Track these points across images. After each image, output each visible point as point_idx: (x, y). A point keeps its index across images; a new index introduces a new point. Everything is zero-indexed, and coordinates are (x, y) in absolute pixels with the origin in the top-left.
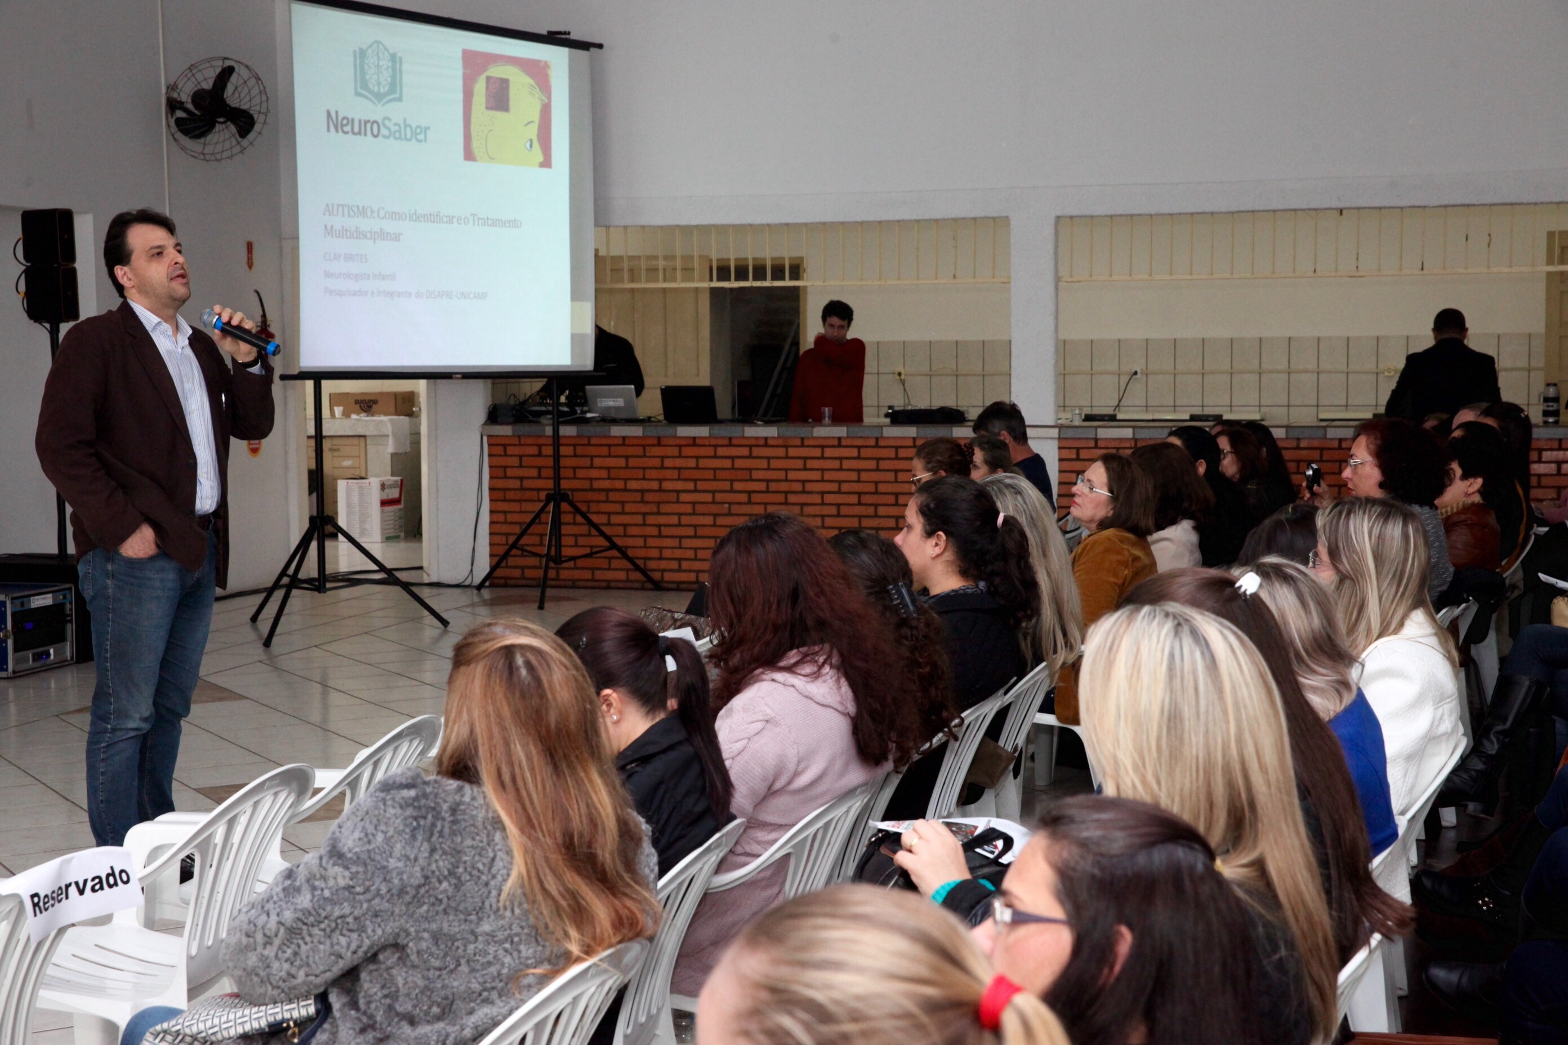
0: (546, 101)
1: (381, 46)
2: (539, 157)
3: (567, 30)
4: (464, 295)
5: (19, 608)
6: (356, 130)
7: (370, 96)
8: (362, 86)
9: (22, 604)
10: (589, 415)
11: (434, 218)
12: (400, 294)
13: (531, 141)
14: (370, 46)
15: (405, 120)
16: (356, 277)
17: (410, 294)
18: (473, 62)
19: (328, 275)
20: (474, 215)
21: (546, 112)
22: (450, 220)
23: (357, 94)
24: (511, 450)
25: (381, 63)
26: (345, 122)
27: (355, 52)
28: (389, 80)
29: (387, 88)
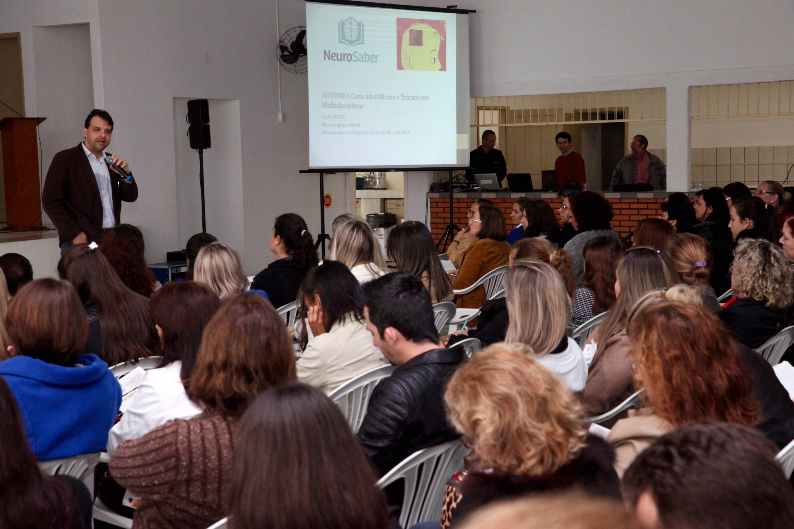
0: (444, 39)
1: (352, 19)
2: (439, 65)
3: (456, 5)
4: (397, 133)
5: (175, 272)
6: (339, 58)
7: (347, 43)
8: (343, 38)
9: (177, 270)
10: (475, 188)
11: (381, 97)
12: (362, 133)
13: (435, 59)
14: (347, 20)
15: (365, 52)
16: (339, 126)
17: (368, 133)
18: (402, 24)
19: (324, 125)
20: (402, 95)
21: (443, 45)
22: (389, 98)
23: (340, 42)
24: (439, 205)
25: (353, 27)
26: (333, 55)
27: (339, 23)
28: (357, 34)
29: (355, 38)
